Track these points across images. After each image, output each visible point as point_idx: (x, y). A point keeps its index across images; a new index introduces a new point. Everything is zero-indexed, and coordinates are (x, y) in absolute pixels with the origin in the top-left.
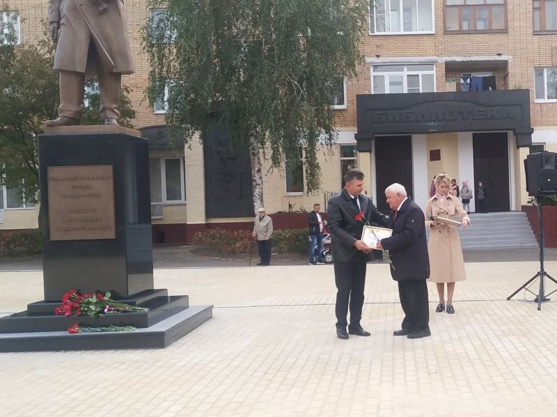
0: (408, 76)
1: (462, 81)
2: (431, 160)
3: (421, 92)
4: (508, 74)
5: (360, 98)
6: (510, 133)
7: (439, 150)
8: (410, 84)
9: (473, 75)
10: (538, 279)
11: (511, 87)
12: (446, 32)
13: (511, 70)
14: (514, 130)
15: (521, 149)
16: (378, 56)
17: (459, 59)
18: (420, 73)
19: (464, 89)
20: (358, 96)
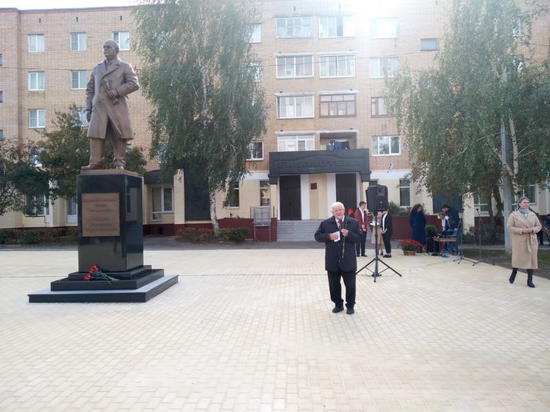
0: (299, 141)
1: (330, 144)
2: (311, 189)
3: (306, 150)
4: (356, 140)
5: (271, 154)
6: (358, 174)
7: (316, 184)
8: (300, 146)
9: (337, 141)
10: (375, 262)
11: (358, 148)
12: (321, 117)
13: (358, 138)
14: (360, 172)
15: (364, 183)
16: (282, 131)
17: (328, 132)
18: (306, 140)
19: (331, 149)
20: (270, 153)
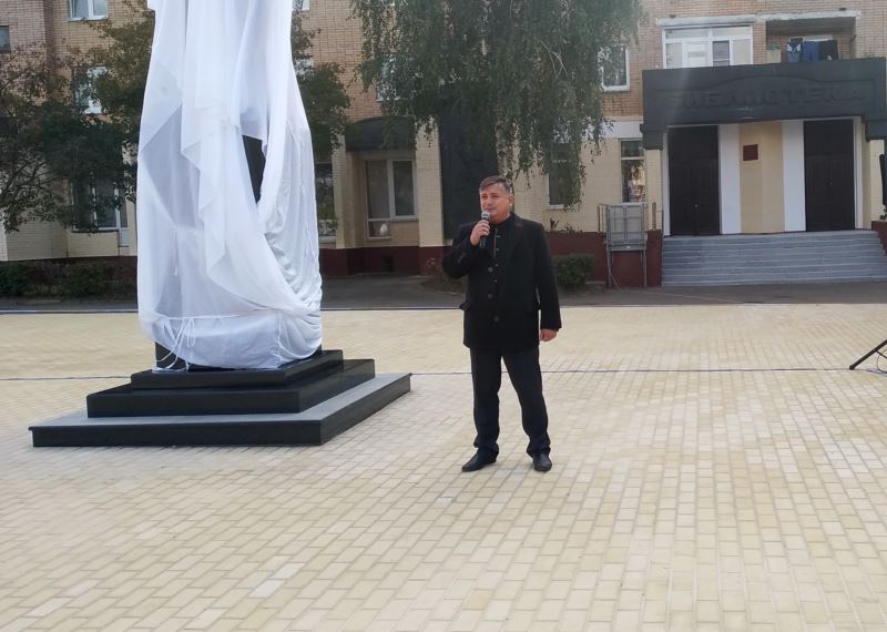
0: (714, 42)
1: (790, 49)
2: (745, 159)
3: (732, 64)
4: (855, 36)
5: (648, 76)
6: (857, 122)
7: (756, 146)
8: (716, 54)
9: (806, 39)
11: (859, 55)
13: (859, 31)
14: (863, 116)
15: (872, 142)
16: (673, 16)
17: (785, 17)
18: (731, 38)
19: (793, 59)
20: (644, 72)
